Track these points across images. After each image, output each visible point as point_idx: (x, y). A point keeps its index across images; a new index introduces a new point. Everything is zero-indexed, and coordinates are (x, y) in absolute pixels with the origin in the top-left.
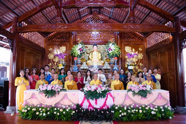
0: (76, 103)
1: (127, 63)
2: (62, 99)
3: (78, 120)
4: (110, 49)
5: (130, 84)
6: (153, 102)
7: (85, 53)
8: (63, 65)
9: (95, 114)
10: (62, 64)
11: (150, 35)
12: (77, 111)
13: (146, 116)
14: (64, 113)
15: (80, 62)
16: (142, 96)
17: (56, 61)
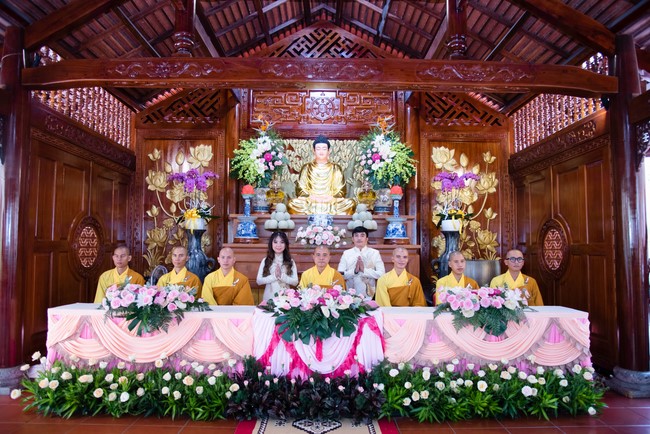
0: (244, 352)
1: (439, 208)
2: (192, 340)
3: (249, 419)
4: (376, 157)
5: (445, 286)
6: (530, 351)
7: (285, 170)
8: (203, 215)
9: (314, 393)
10: (199, 208)
11: (524, 104)
12: (246, 383)
13: (501, 404)
14: (200, 390)
15: (264, 205)
16: (488, 329)
17: (177, 200)
